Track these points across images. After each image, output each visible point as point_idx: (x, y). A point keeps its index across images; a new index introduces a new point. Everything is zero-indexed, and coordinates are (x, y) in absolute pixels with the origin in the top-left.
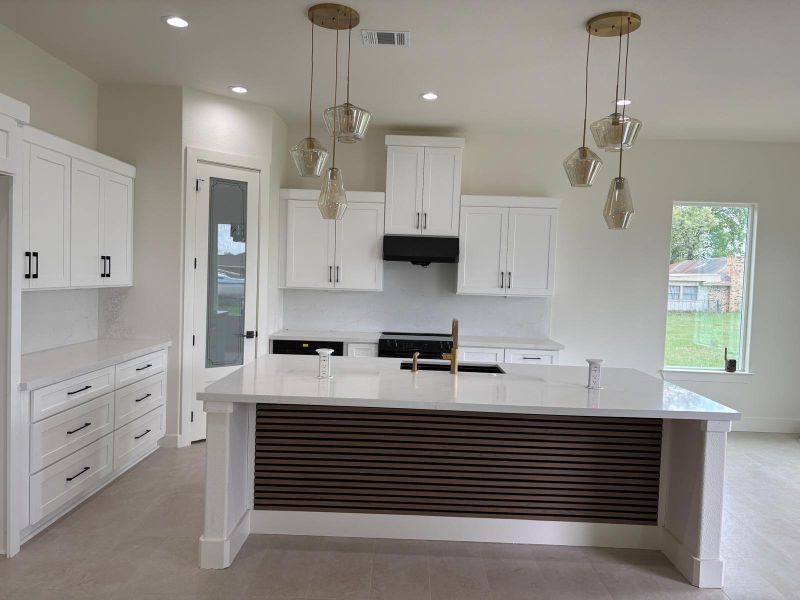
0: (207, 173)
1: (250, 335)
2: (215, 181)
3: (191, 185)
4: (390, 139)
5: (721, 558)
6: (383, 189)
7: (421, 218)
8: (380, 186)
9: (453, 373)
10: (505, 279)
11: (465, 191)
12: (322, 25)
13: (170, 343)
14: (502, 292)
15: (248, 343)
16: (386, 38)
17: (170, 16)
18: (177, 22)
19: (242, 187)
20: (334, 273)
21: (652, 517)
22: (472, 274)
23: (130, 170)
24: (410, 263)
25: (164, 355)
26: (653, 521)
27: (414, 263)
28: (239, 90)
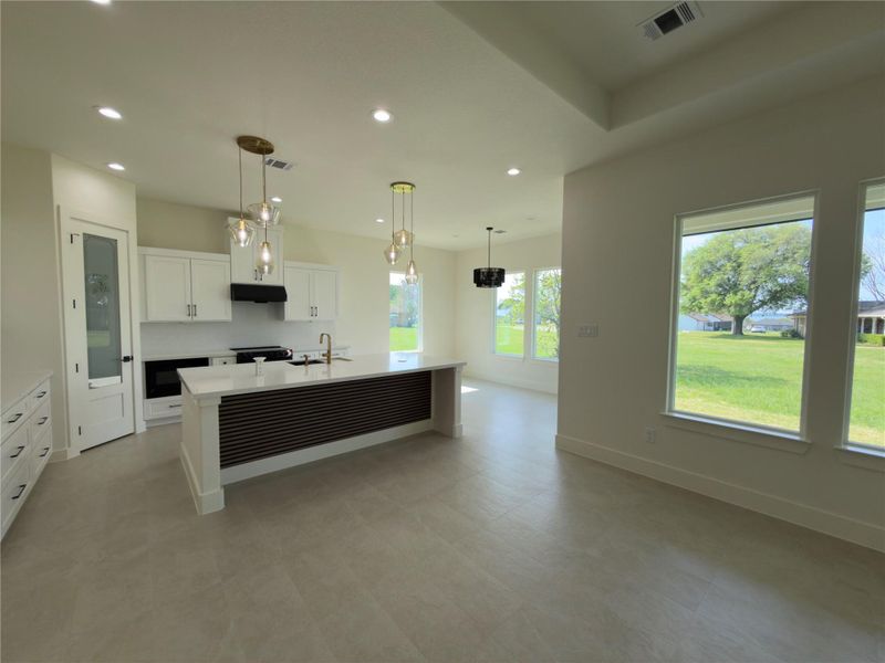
0: (81, 229)
1: (127, 359)
2: (88, 238)
3: (65, 237)
6: (229, 253)
7: (258, 273)
8: (227, 251)
10: (313, 311)
11: (285, 258)
13: (53, 373)
14: (313, 318)
15: (126, 366)
16: (279, 165)
17: (103, 107)
18: (110, 113)
19: (113, 243)
20: (192, 309)
22: (291, 308)
24: (252, 302)
26: (430, 417)
27: (256, 302)
28: (116, 167)
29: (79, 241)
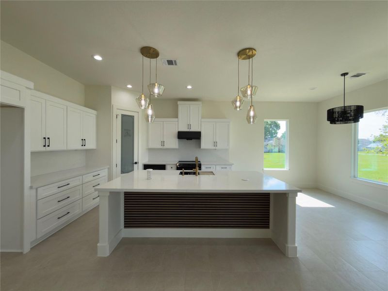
0: (120, 113)
1: (136, 163)
2: (123, 116)
3: (115, 116)
4: (179, 103)
5: (296, 245)
6: (177, 118)
7: (189, 126)
8: (177, 117)
9: (197, 175)
10: (215, 144)
11: (202, 118)
12: (146, 56)
13: (108, 167)
14: (215, 148)
15: (135, 166)
16: (170, 62)
17: (95, 55)
18: (98, 58)
19: (132, 117)
20: (163, 143)
21: (268, 226)
22: (205, 142)
23: (94, 112)
24: (186, 140)
25: (106, 170)
26: (268, 227)
27: (187, 139)
28: (129, 86)
29: (120, 118)
